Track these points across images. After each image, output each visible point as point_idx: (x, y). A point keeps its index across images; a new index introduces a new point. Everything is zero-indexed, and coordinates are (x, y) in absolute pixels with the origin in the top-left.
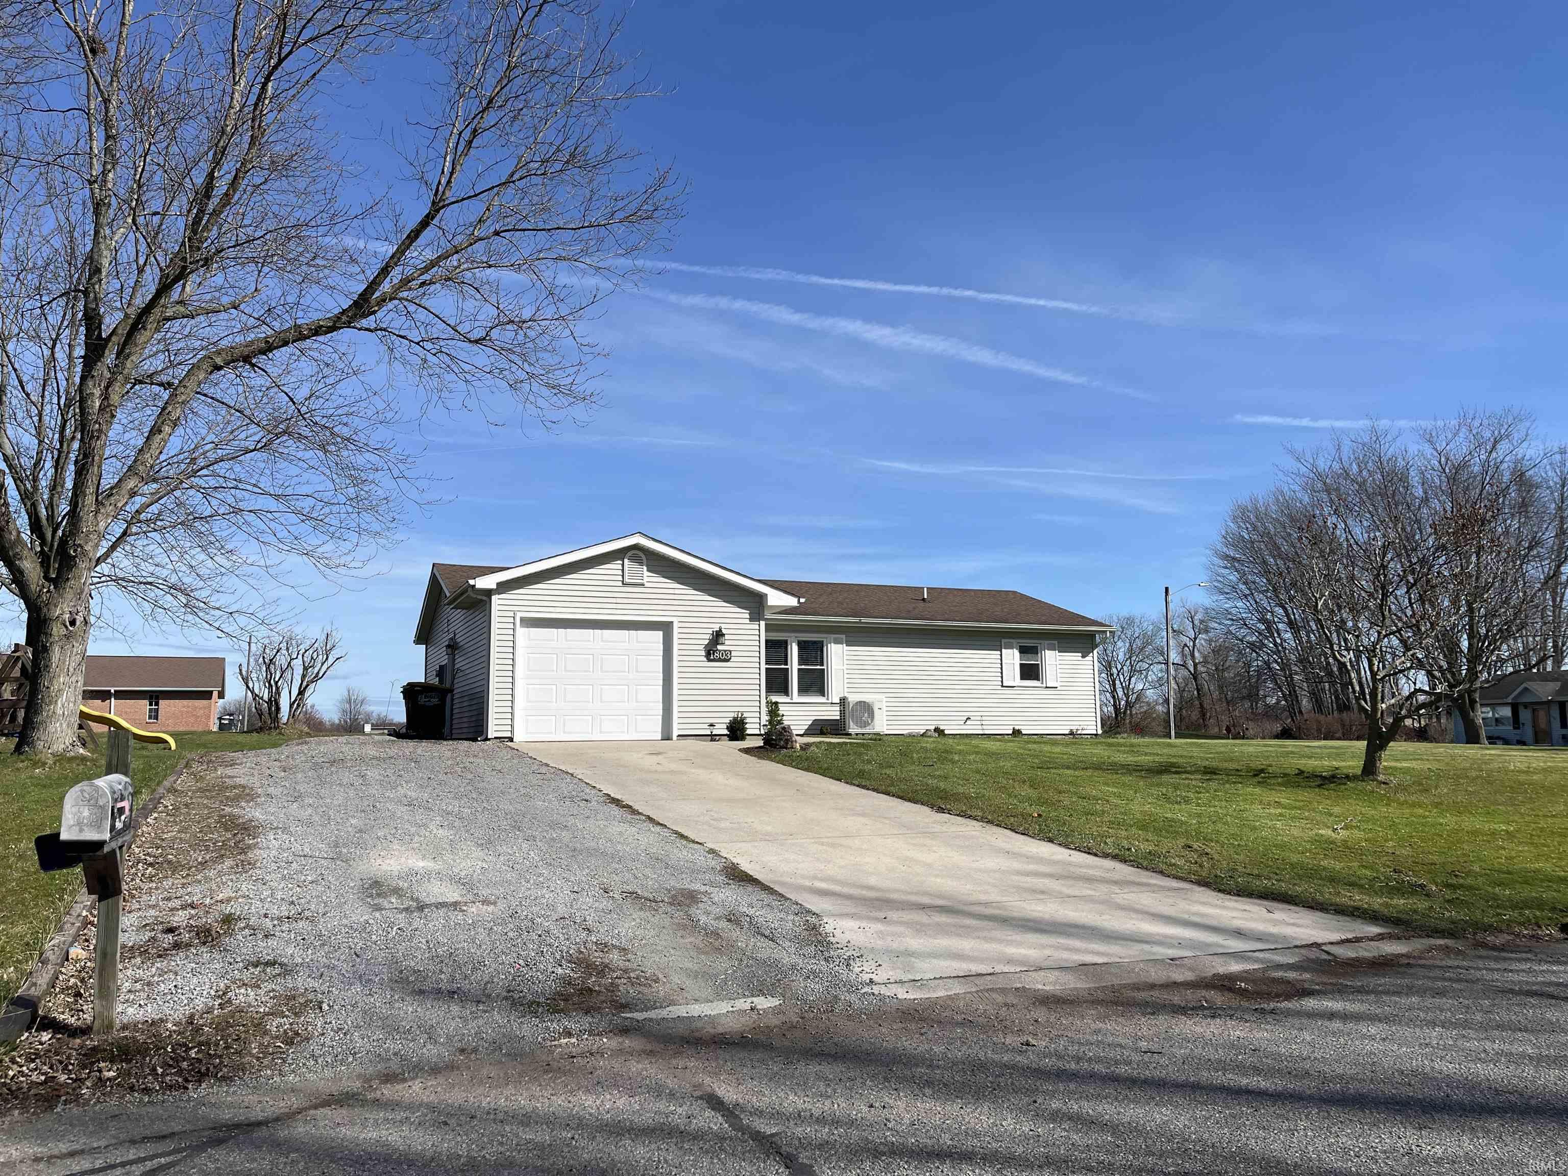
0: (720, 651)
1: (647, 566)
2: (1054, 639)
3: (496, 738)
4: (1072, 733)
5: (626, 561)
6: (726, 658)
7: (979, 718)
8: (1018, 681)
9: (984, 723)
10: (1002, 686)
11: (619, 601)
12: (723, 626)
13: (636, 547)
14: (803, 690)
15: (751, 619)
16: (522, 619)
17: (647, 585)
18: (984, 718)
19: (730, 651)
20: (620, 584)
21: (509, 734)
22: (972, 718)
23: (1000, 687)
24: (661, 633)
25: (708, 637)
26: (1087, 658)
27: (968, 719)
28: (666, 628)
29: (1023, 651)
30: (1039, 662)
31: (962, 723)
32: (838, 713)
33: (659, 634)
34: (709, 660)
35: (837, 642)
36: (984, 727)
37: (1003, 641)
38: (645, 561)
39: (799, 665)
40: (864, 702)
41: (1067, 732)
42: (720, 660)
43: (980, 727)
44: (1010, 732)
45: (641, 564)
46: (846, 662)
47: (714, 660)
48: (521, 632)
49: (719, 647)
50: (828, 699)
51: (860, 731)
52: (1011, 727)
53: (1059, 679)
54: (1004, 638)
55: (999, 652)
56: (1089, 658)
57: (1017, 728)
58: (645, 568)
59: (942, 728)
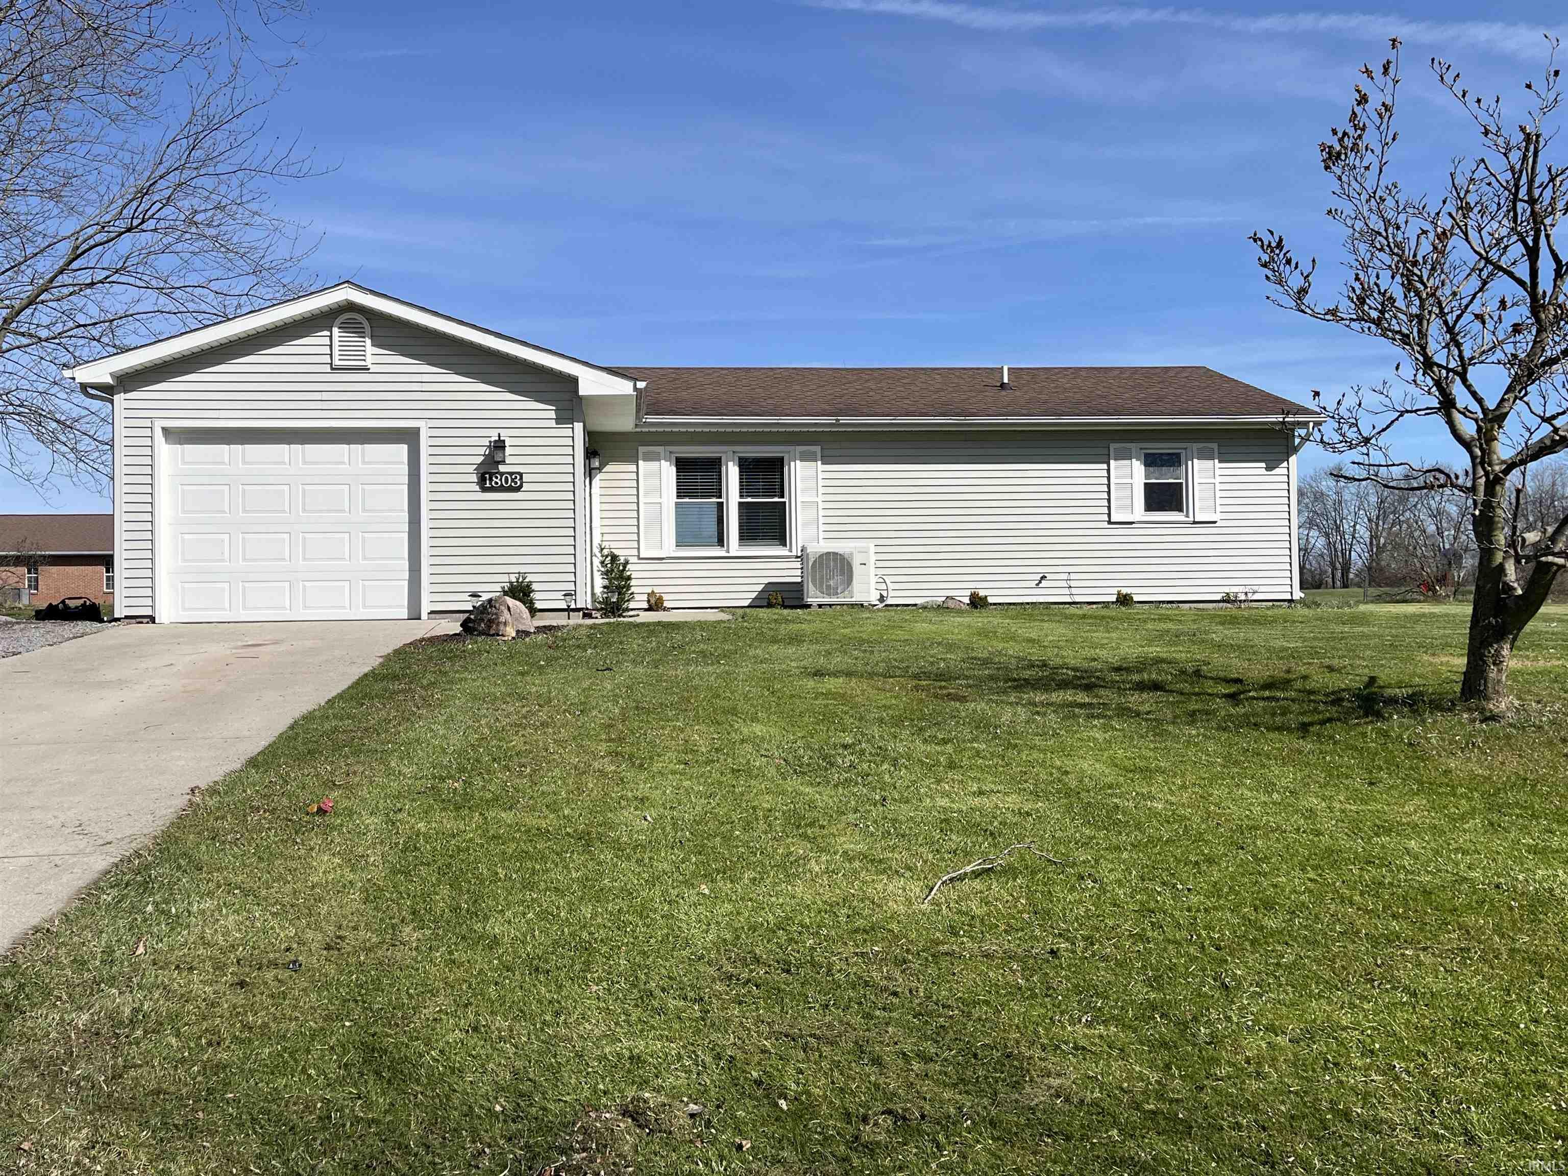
0: (502, 474)
1: (372, 337)
2: (1209, 440)
3: (127, 617)
4: (1226, 600)
5: (335, 330)
6: (514, 485)
7: (1065, 576)
8: (1139, 512)
9: (1073, 584)
10: (1110, 522)
11: (325, 396)
12: (504, 433)
13: (351, 307)
14: (748, 535)
15: (559, 420)
16: (165, 430)
17: (373, 369)
18: (1073, 576)
19: (521, 474)
20: (328, 368)
21: (147, 612)
22: (1049, 576)
23: (1106, 525)
24: (405, 447)
25: (482, 451)
26: (1277, 471)
27: (1043, 578)
28: (410, 437)
29: (1151, 461)
30: (1183, 481)
31: (1033, 584)
32: (799, 572)
33: (402, 450)
34: (484, 489)
35: (805, 458)
36: (1074, 591)
37: (1113, 446)
38: (368, 330)
39: (741, 496)
40: (835, 554)
41: (1218, 597)
42: (502, 489)
43: (1067, 591)
44: (1114, 598)
45: (361, 334)
46: (821, 490)
47: (492, 489)
48: (165, 451)
49: (502, 468)
50: (791, 551)
51: (827, 600)
52: (1115, 591)
53: (1219, 509)
54: (1114, 441)
55: (1105, 466)
56: (1281, 470)
57: (1124, 591)
58: (368, 341)
59: (982, 593)
